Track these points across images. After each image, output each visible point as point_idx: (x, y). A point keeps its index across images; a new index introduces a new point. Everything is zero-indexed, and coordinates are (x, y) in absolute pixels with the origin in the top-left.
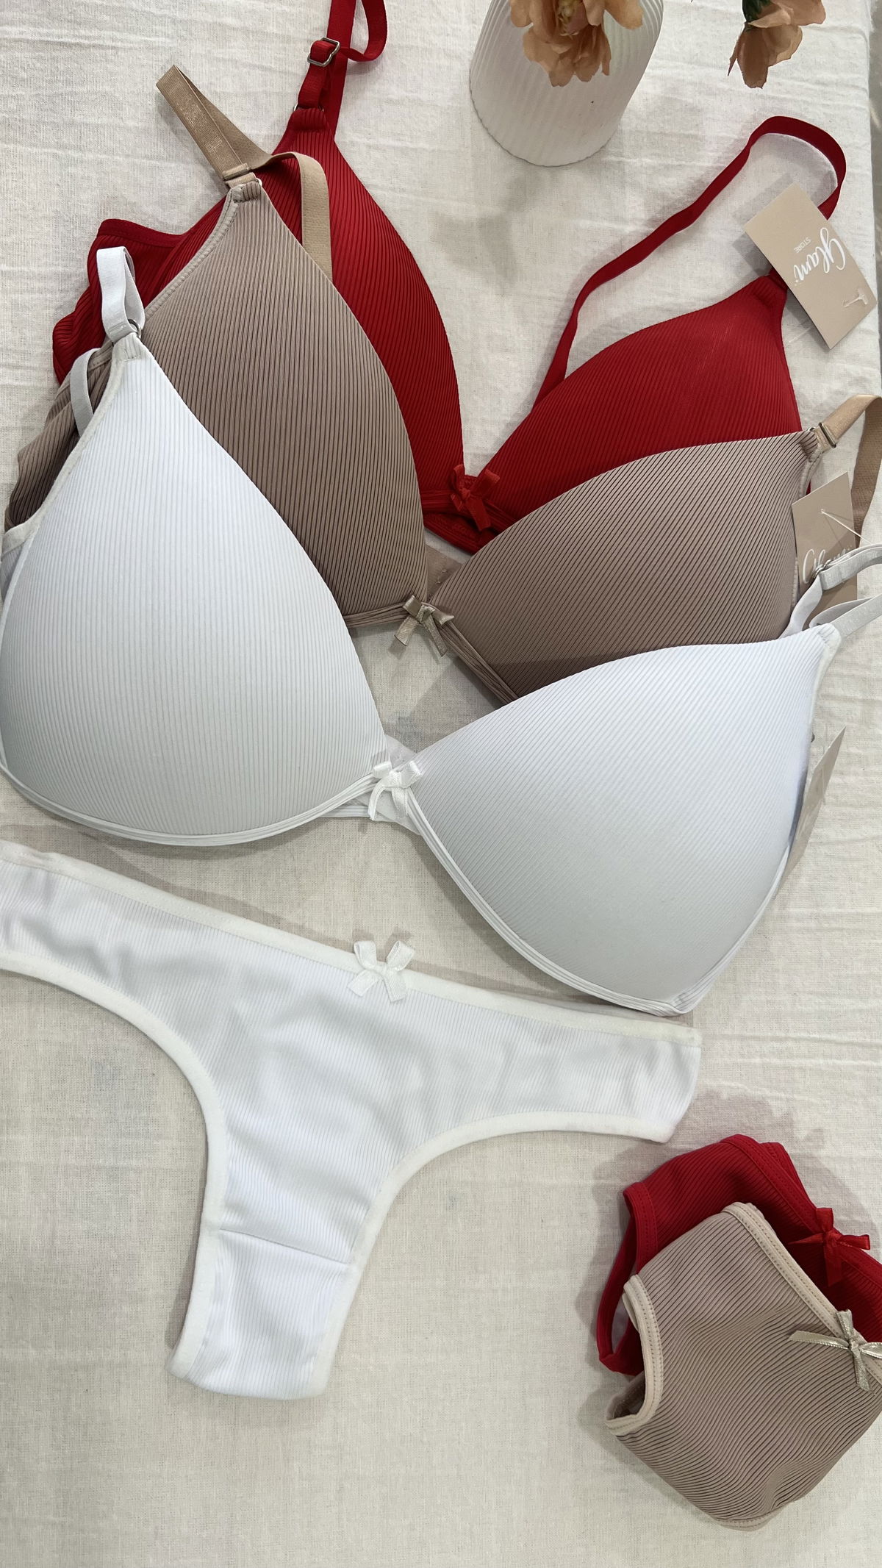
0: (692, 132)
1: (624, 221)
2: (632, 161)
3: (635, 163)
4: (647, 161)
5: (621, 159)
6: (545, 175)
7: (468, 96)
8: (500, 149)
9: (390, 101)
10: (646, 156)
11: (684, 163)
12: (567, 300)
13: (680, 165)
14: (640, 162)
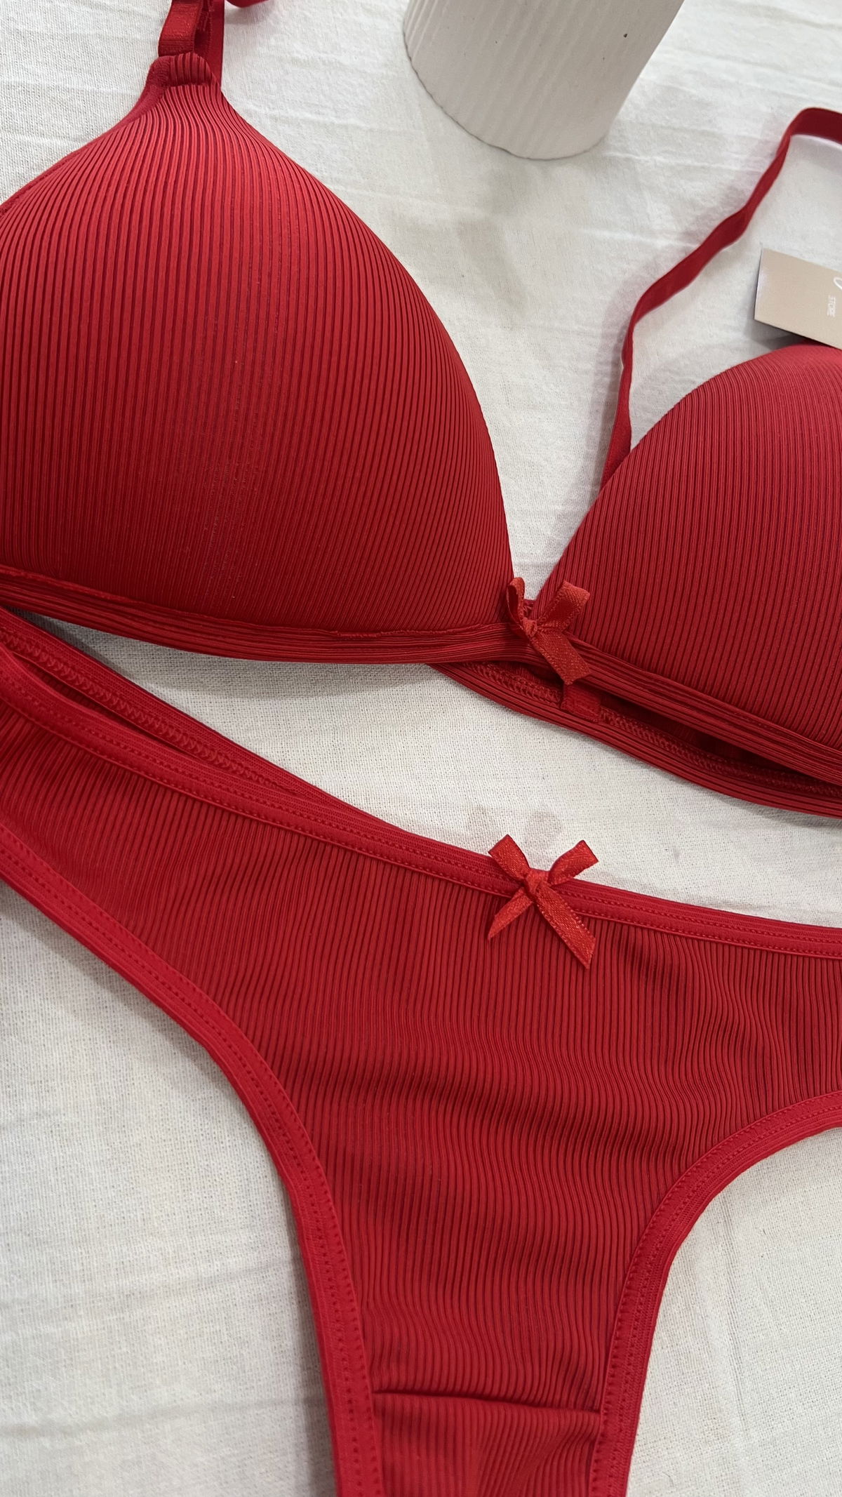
0: (707, 128)
1: (652, 233)
2: (642, 158)
3: (647, 162)
4: (659, 159)
5: (628, 155)
6: (532, 169)
7: (407, 64)
8: (465, 134)
9: (295, 61)
10: (659, 154)
11: (706, 164)
12: (605, 336)
13: (703, 167)
14: (652, 159)
